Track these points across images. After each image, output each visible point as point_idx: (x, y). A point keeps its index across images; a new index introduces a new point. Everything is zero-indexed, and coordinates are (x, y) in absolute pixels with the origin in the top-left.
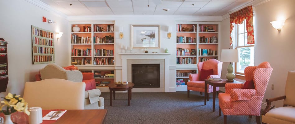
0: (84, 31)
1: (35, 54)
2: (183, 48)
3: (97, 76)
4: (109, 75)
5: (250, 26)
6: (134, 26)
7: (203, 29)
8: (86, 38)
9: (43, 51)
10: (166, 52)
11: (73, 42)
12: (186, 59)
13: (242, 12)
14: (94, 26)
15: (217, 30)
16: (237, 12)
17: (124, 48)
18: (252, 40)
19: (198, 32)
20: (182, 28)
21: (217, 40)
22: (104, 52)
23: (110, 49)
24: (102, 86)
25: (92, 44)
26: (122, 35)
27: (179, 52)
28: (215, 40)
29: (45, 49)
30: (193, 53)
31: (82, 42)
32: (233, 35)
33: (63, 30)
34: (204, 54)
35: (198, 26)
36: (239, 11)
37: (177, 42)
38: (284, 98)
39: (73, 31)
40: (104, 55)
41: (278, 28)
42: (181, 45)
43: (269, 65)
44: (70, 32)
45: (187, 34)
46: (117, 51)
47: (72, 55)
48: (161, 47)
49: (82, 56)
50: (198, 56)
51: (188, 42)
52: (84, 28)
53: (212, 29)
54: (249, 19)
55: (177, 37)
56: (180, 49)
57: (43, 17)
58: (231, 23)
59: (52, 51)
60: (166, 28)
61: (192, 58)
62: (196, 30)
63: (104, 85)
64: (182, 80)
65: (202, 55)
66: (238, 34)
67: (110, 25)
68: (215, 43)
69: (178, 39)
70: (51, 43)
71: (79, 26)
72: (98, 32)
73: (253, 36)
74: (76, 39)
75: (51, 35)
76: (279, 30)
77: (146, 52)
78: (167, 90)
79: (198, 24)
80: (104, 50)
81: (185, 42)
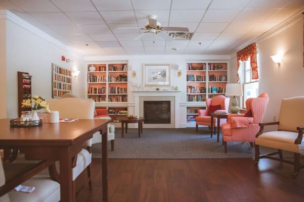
0: (100, 70)
1: (54, 89)
2: (193, 86)
3: (111, 113)
4: (122, 112)
5: (254, 62)
6: (146, 65)
7: (212, 67)
8: (101, 78)
9: (62, 87)
10: (176, 89)
11: (89, 81)
12: (196, 97)
13: (247, 50)
14: (109, 65)
15: (226, 69)
16: (242, 50)
17: (136, 86)
18: (256, 75)
19: (207, 70)
20: (192, 67)
21: (226, 78)
22: (118, 90)
23: (123, 87)
24: (116, 122)
25: (107, 83)
26: (134, 74)
27: (189, 89)
28: (224, 78)
29: (64, 85)
30: (203, 91)
31: (97, 80)
32: (240, 72)
33: (81, 68)
34: (213, 92)
35: (207, 65)
36: (245, 49)
37: (187, 80)
38: (278, 123)
39: (89, 71)
40: (118, 93)
41: (278, 62)
42: (191, 83)
43: (267, 95)
44: (86, 72)
45: (196, 73)
46: (130, 89)
47: (89, 93)
48: (171, 85)
49: (97, 94)
50: (207, 94)
51: (198, 80)
52: (100, 67)
53: (222, 68)
54: (253, 56)
55: (187, 76)
56: (191, 87)
57: (63, 57)
58: (238, 60)
59: (70, 87)
60: (176, 67)
61: (201, 96)
62: (205, 68)
63: (118, 121)
64: (192, 116)
65: (211, 92)
66: (245, 71)
67: (123, 65)
68: (224, 80)
69: (188, 78)
70: (69, 81)
71: (95, 65)
72: (112, 71)
73: (257, 71)
74: (92, 78)
75: (69, 73)
76: (279, 64)
77: (158, 89)
78: (177, 126)
79: (207, 62)
80: (118, 88)
81: (195, 80)
